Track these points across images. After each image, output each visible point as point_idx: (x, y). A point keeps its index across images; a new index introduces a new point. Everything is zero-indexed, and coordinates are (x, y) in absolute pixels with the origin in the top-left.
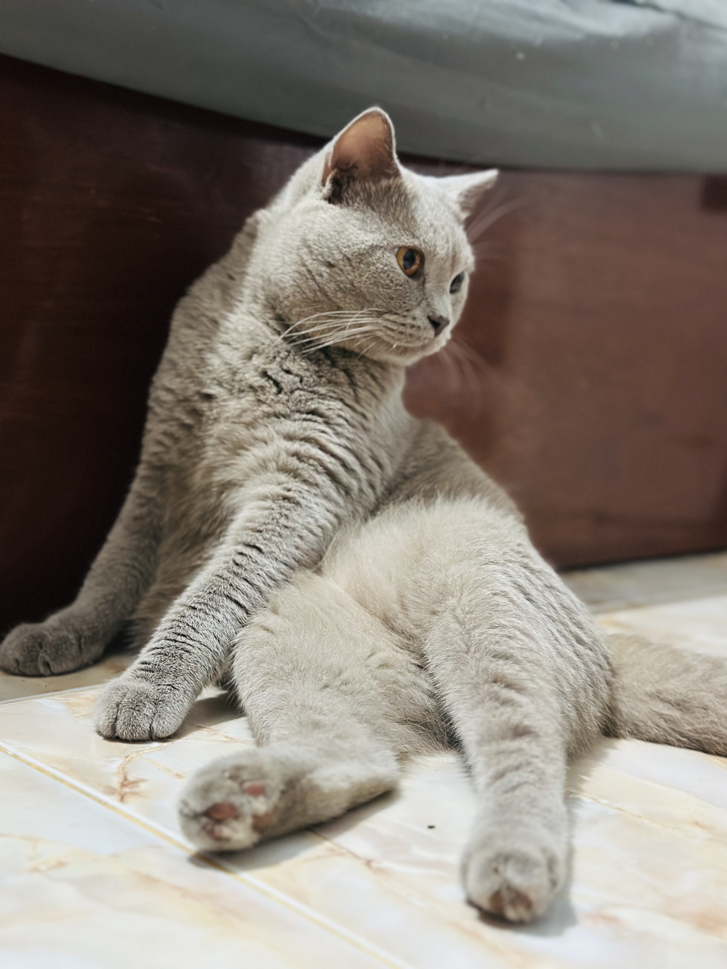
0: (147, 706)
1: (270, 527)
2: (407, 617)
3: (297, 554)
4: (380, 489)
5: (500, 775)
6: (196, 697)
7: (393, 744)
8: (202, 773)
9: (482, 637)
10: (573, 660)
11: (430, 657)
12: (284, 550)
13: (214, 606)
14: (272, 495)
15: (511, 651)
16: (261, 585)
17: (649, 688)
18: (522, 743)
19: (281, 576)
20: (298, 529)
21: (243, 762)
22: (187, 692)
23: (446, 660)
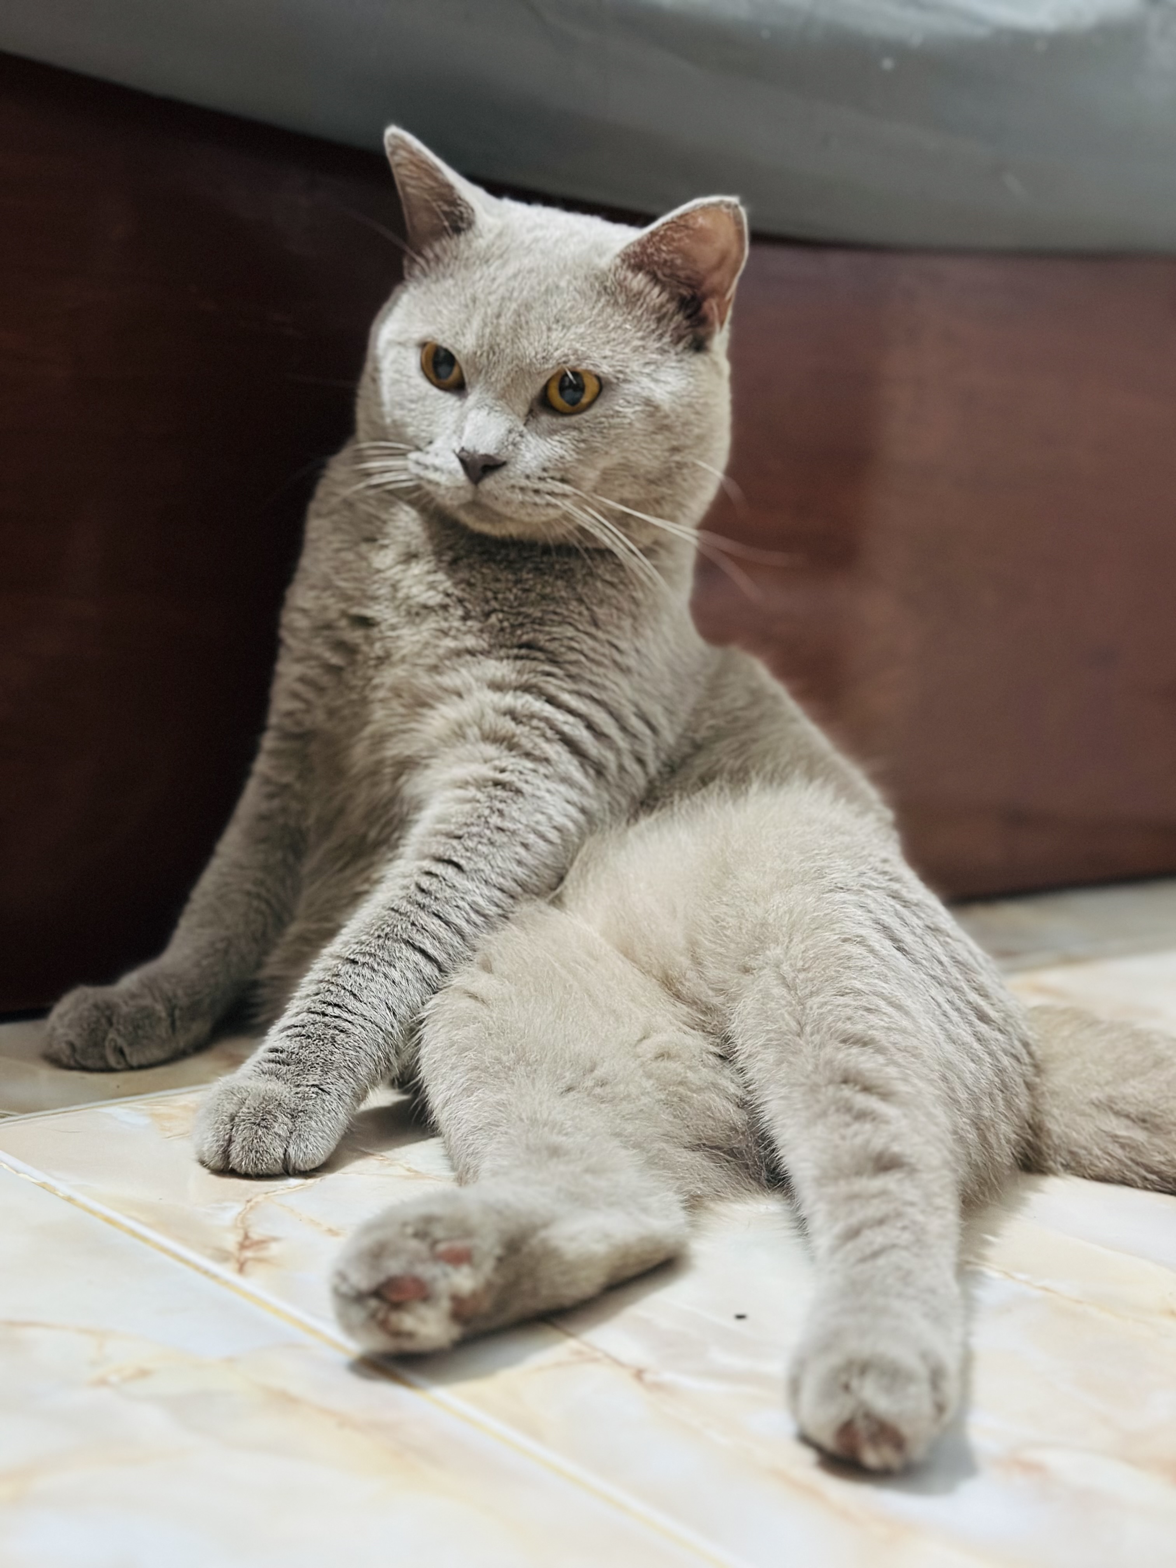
0: (280, 1120)
1: (474, 829)
2: (701, 978)
3: (519, 873)
4: (653, 767)
5: (853, 1233)
6: (359, 1105)
7: (678, 1183)
8: (369, 1228)
9: (823, 1010)
10: (971, 1048)
11: (740, 1041)
12: (499, 867)
13: (386, 958)
14: (475, 780)
15: (870, 1032)
16: (463, 924)
17: (1095, 1094)
18: (889, 1181)
19: (495, 909)
20: (521, 832)
21: (436, 1209)
22: (343, 1097)
23: (765, 1046)
